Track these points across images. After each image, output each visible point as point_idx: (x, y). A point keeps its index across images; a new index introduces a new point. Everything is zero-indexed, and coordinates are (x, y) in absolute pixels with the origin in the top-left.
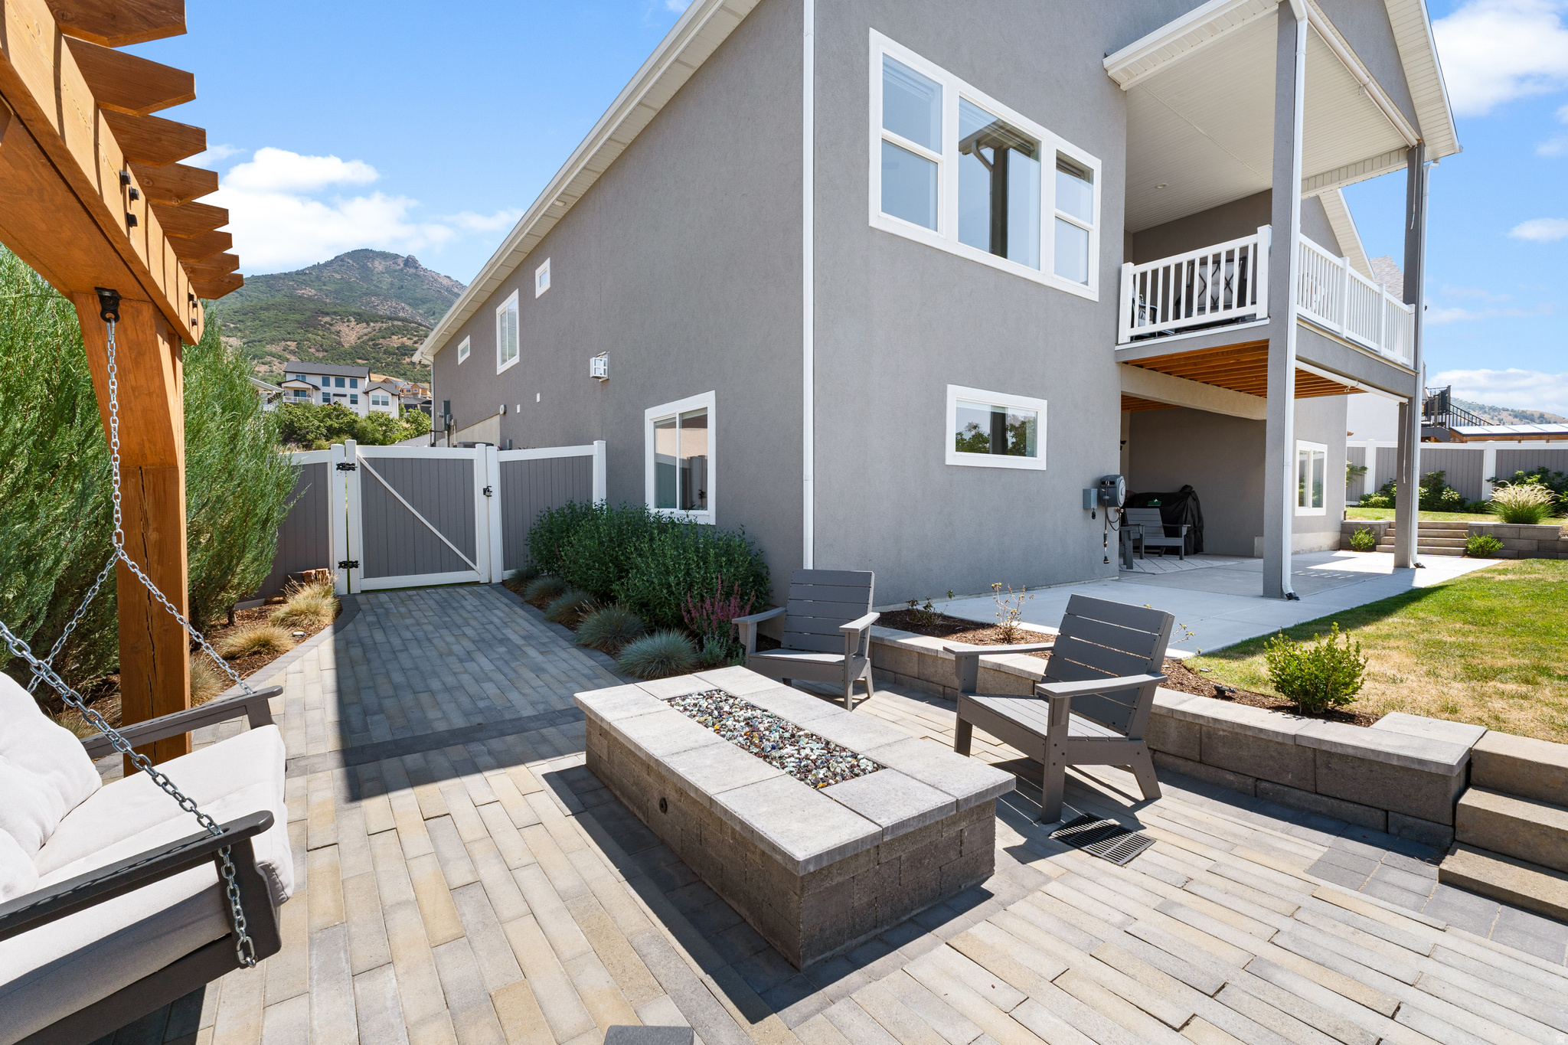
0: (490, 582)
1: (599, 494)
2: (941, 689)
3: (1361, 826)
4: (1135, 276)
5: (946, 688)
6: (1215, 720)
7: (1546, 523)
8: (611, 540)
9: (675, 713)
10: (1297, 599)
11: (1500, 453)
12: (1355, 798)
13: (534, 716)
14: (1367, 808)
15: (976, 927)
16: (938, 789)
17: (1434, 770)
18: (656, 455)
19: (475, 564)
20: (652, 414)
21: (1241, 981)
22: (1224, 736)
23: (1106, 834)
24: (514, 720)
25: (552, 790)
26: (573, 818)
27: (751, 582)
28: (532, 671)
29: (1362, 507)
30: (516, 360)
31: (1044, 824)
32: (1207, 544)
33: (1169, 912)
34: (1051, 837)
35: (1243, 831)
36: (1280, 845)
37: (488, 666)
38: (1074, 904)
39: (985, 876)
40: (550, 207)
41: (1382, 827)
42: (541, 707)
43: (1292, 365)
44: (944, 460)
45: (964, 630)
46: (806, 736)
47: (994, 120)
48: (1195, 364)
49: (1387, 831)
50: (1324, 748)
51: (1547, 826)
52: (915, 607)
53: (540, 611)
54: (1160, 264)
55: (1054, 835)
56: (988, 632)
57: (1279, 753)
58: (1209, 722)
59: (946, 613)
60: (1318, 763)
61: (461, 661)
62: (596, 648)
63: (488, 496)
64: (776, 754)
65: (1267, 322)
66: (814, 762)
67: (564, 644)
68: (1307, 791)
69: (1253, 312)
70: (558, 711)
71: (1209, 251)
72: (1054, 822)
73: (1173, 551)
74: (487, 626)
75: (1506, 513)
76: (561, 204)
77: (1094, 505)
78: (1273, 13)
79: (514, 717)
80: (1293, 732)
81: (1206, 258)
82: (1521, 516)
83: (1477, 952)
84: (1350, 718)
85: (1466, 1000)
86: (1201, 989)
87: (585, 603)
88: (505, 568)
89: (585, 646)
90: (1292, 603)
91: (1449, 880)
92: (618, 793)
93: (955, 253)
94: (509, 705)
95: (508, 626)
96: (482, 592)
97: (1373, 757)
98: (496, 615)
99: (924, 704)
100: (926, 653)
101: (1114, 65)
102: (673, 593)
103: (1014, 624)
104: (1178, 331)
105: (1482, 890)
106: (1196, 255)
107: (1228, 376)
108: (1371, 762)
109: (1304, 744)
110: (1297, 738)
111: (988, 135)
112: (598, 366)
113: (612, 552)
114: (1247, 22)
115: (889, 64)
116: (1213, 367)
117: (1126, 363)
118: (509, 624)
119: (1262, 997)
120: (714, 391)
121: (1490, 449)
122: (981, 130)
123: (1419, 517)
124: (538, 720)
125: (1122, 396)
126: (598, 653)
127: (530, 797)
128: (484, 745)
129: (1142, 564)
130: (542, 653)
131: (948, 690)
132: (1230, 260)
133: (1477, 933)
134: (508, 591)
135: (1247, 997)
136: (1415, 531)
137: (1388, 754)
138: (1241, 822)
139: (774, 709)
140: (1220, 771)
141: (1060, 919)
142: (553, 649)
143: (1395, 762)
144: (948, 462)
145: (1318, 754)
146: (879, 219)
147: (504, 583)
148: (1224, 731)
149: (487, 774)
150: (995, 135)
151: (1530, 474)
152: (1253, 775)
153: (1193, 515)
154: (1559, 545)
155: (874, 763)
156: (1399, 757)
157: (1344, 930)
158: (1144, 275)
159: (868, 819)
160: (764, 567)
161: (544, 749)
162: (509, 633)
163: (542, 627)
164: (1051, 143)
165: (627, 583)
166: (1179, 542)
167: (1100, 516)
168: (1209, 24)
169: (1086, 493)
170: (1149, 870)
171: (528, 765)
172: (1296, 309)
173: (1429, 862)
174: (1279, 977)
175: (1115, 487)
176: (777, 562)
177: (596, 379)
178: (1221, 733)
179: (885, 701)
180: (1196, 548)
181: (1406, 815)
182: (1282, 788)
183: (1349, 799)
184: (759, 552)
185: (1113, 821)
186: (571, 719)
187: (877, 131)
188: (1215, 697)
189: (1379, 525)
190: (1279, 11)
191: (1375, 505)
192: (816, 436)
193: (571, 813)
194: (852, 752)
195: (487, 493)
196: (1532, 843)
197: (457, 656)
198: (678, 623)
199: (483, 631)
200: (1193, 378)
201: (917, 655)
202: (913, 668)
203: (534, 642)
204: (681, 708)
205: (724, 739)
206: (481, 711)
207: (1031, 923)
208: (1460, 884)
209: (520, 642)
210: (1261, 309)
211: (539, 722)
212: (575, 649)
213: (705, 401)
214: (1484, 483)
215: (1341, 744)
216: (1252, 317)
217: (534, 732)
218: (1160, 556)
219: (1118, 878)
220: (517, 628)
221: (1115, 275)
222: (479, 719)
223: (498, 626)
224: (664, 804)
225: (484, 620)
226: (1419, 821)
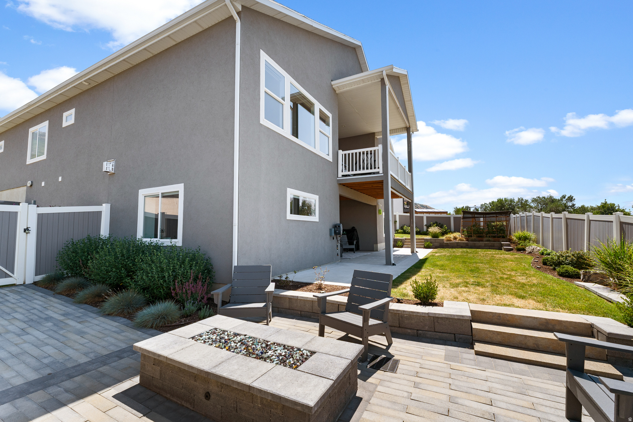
0: (24, 283)
1: (104, 231)
2: (299, 313)
3: (449, 340)
4: (342, 155)
5: (302, 312)
6: (404, 311)
7: (441, 238)
8: (123, 256)
9: (199, 344)
10: (395, 265)
11: (427, 217)
12: (446, 331)
13: (89, 361)
14: (450, 334)
15: (364, 414)
16: (342, 357)
17: (466, 318)
18: (145, 213)
19: (13, 273)
20: (142, 192)
21: (452, 407)
22: (407, 316)
23: (384, 362)
24: (75, 367)
25: (124, 405)
26: (145, 418)
27: (206, 273)
28: (78, 334)
29: (397, 233)
30: (44, 157)
31: (363, 362)
32: (360, 248)
33: (419, 387)
34: (368, 368)
35: (421, 350)
36: (433, 352)
37: (42, 336)
38: (390, 393)
39: (356, 391)
40: (79, 83)
41: (454, 340)
42: (92, 355)
43: (390, 189)
44: (286, 218)
45: (302, 286)
46: (272, 344)
47: (298, 91)
48: (360, 186)
49: (455, 341)
50: (437, 316)
51: (494, 331)
52: (281, 279)
53: (68, 298)
54: (350, 152)
55: (368, 366)
56: (311, 286)
57: (424, 320)
58: (402, 312)
59: (294, 280)
60: (435, 321)
61: (19, 335)
62: (116, 315)
63: (27, 233)
64: (264, 355)
65: (383, 175)
66: (285, 356)
67: (94, 315)
68: (432, 332)
69: (378, 171)
70: (105, 356)
71: (365, 150)
72: (366, 361)
73: (351, 250)
74: (32, 311)
75: (432, 235)
76: (87, 84)
77: (333, 234)
78: (380, 81)
79: (75, 365)
80: (427, 312)
81: (364, 152)
82: (435, 236)
83: (496, 376)
84: (435, 305)
85: (503, 392)
86: (444, 414)
87: (110, 291)
88: (37, 274)
89: (109, 315)
90: (394, 266)
91: (478, 353)
92: (168, 396)
93: (289, 138)
94: (68, 358)
95: (48, 309)
96: (19, 290)
97: (450, 317)
98: (36, 304)
99: (294, 320)
100: (292, 298)
101: (335, 84)
102: (165, 281)
103: (322, 282)
104: (355, 175)
105: (486, 354)
106: (361, 150)
107: (367, 191)
108: (449, 318)
109: (431, 315)
110: (429, 314)
111: (296, 96)
112: (108, 166)
113: (123, 262)
114: (372, 82)
115: (267, 64)
116: (364, 187)
117: (340, 184)
118: (49, 308)
119: (460, 411)
120: (183, 184)
121: (425, 216)
122: (293, 94)
123: (416, 237)
124: (93, 363)
125: (340, 196)
126: (118, 318)
127: (110, 413)
128: (59, 387)
129: (345, 255)
130: (80, 323)
131: (303, 313)
132: (371, 154)
133: (492, 369)
134: (40, 288)
135: (457, 412)
136: (415, 241)
137: (454, 315)
138: (419, 347)
139: (249, 334)
140: (406, 329)
141: (389, 401)
142: (87, 319)
143: (456, 318)
144: (288, 218)
145: (435, 318)
146: (264, 121)
147: (35, 283)
148: (406, 314)
149: (71, 405)
150: (298, 97)
151: (434, 224)
152: (416, 329)
153: (356, 237)
154: (444, 244)
155: (309, 351)
156: (457, 316)
157: (464, 378)
158: (345, 155)
159: (326, 378)
160: (211, 265)
161: (106, 380)
162: (50, 313)
163: (74, 307)
164: (318, 106)
165: (137, 278)
166: (353, 247)
167: (335, 238)
168: (362, 79)
169: (330, 230)
170: (404, 372)
171: (99, 393)
172: (390, 172)
173: (470, 349)
174: (460, 401)
175: (340, 228)
176: (217, 263)
177: (107, 173)
178: (405, 315)
179: (277, 321)
180: (358, 249)
181: (460, 334)
182: (425, 332)
183: (444, 332)
184: (208, 259)
185: (384, 356)
186: (117, 359)
187: (263, 88)
188: (397, 302)
189: (403, 239)
190: (381, 81)
191: (400, 233)
192: (239, 207)
193: (142, 415)
194: (297, 348)
195: (27, 231)
196: (491, 337)
197: (14, 333)
198: (168, 296)
199: (30, 314)
200: (358, 190)
201: (288, 299)
202: (287, 305)
203: (71, 317)
204: (202, 341)
205: (235, 354)
206: (47, 365)
207: (381, 406)
208: (481, 354)
209: (62, 318)
210: (381, 170)
211: (94, 365)
212: (101, 318)
213: (179, 188)
214: (424, 226)
215: (441, 314)
216: (378, 173)
217: (93, 371)
218: (347, 252)
219: (397, 378)
220: (56, 310)
221: (336, 153)
222: (48, 371)
223: (41, 310)
224: (208, 396)
225: (28, 308)
226: (463, 335)
